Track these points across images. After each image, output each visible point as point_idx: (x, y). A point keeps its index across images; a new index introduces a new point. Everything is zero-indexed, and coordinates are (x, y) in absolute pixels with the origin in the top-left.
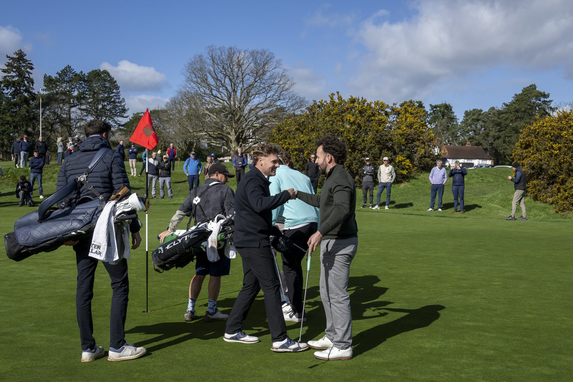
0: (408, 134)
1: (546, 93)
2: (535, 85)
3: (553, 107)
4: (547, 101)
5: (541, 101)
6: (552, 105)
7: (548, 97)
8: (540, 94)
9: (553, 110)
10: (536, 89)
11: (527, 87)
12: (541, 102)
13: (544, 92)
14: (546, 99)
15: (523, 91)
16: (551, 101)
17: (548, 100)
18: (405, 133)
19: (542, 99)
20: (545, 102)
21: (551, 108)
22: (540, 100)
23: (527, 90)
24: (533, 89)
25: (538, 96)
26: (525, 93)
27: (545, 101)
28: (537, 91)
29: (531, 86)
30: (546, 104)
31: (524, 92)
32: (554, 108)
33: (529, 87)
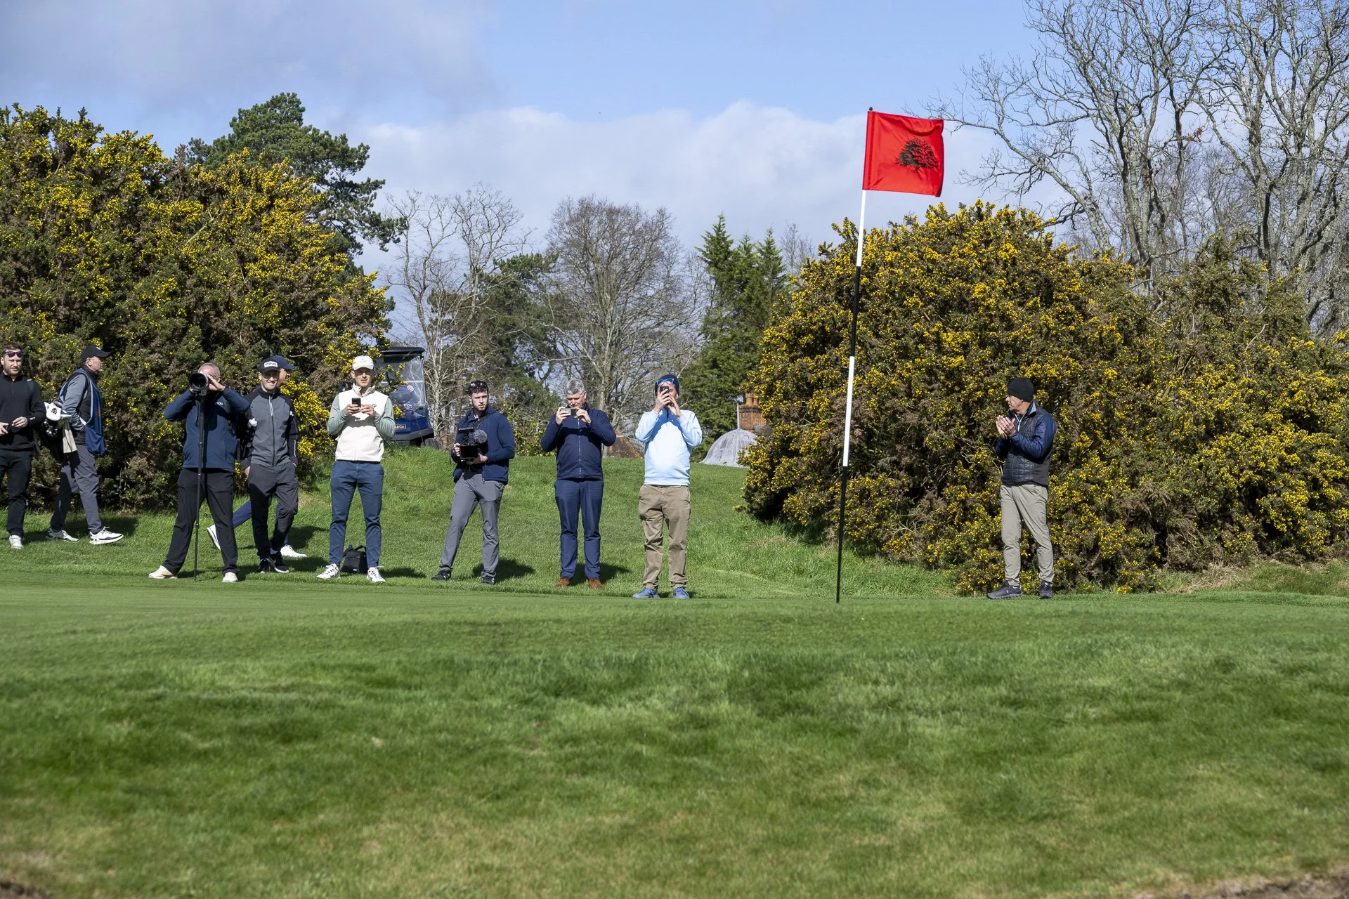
0: (290, 282)
1: (352, 144)
2: (294, 102)
3: (383, 218)
4: (352, 186)
5: (325, 182)
6: (382, 205)
7: (361, 165)
8: (325, 146)
9: (384, 230)
10: (300, 120)
11: (255, 107)
12: (324, 189)
13: (344, 139)
14: (349, 177)
15: (241, 132)
16: (377, 185)
17: (358, 178)
18: (275, 279)
19: (333, 174)
20: (344, 189)
21: (375, 221)
22: (321, 181)
23: (256, 126)
24: (288, 119)
25: (313, 154)
26: (248, 137)
27: (342, 184)
28: (306, 130)
29: (275, 103)
30: (351, 200)
31: (245, 131)
32: (390, 224)
33: (267, 106)
